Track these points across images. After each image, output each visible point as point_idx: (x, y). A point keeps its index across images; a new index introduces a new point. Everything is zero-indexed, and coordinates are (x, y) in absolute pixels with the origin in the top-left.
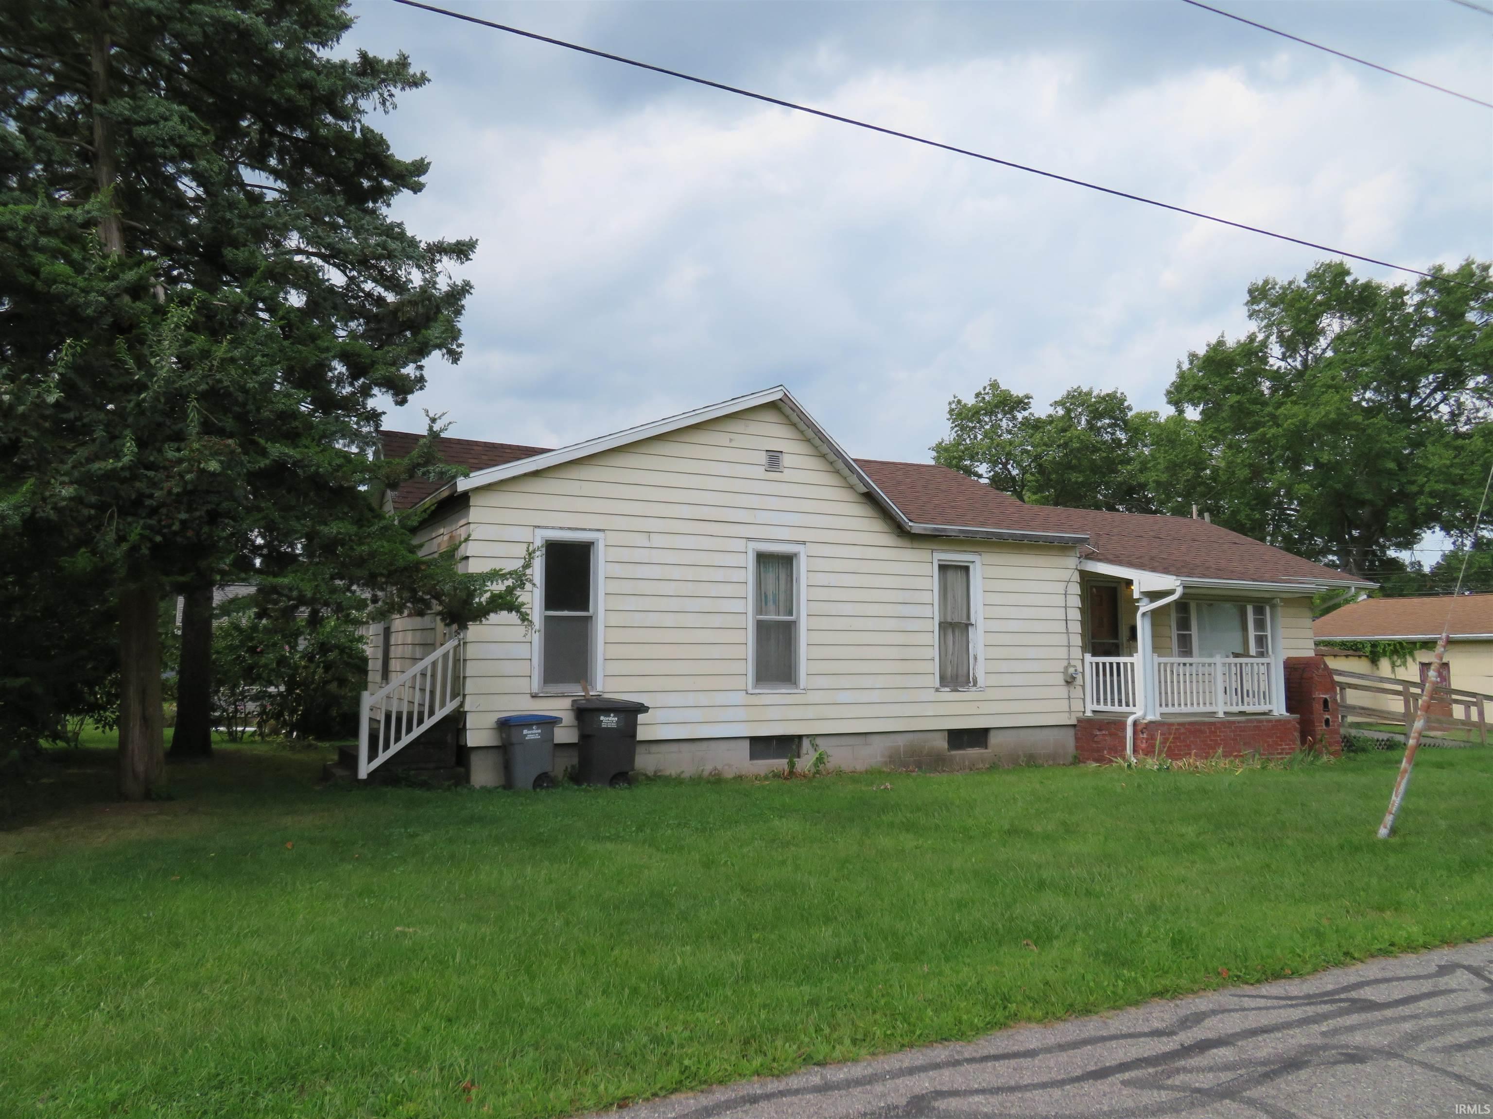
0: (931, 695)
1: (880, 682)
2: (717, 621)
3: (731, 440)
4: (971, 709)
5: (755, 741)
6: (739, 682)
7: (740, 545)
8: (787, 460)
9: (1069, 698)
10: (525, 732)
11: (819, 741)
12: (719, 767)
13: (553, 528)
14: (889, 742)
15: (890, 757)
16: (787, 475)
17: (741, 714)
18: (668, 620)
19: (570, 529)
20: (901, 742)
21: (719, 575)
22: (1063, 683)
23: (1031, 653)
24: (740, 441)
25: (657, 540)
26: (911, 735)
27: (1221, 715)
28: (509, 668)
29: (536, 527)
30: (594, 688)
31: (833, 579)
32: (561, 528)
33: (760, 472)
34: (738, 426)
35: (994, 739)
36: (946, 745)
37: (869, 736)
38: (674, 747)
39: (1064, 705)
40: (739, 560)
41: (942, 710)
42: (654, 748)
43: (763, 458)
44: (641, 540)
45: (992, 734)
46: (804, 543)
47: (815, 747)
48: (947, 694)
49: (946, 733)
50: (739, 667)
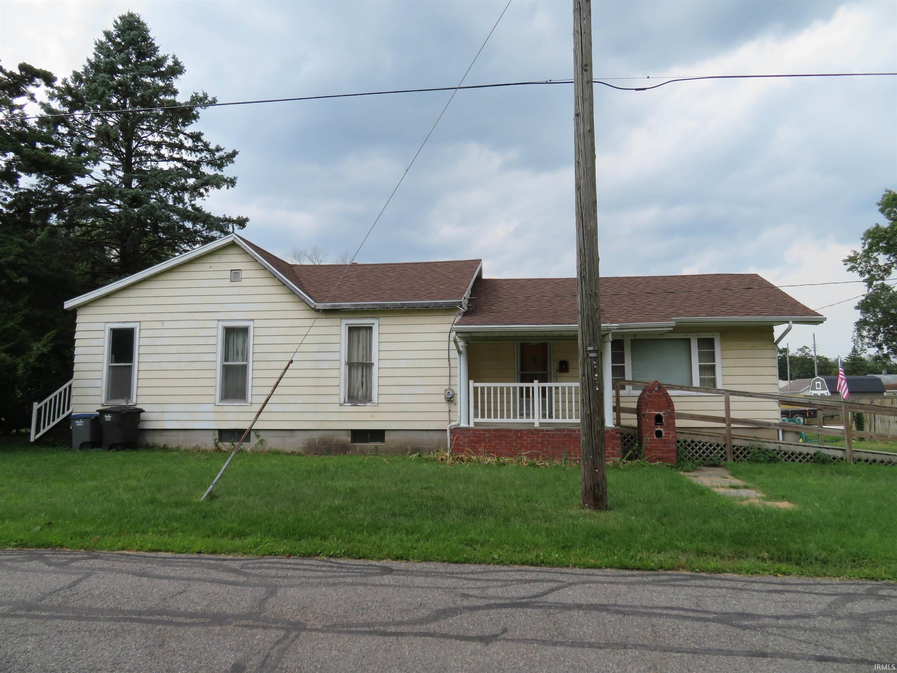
0: (337, 408)
1: (301, 399)
2: (198, 366)
3: (211, 267)
4: (368, 417)
5: (221, 432)
6: (211, 399)
7: (214, 324)
8: (244, 274)
9: (450, 411)
10: (77, 422)
11: (261, 433)
12: (200, 445)
13: (114, 322)
14: (308, 436)
15: (308, 444)
16: (244, 282)
17: (212, 416)
18: (172, 366)
19: (122, 322)
20: (316, 436)
21: (201, 341)
22: (444, 401)
23: (418, 381)
24: (216, 267)
25: (167, 325)
26: (323, 433)
27: (537, 425)
28: (91, 391)
29: (106, 322)
30: (132, 402)
31: (271, 340)
32: (118, 322)
33: (228, 283)
34: (215, 259)
35: (388, 437)
36: (349, 439)
37: (294, 432)
38: (175, 433)
39: (446, 416)
40: (213, 332)
41: (343, 417)
42: (165, 433)
43: (228, 274)
44: (159, 325)
45: (386, 433)
46: (253, 320)
47: (258, 436)
48: (349, 407)
49: (350, 432)
50: (211, 391)
